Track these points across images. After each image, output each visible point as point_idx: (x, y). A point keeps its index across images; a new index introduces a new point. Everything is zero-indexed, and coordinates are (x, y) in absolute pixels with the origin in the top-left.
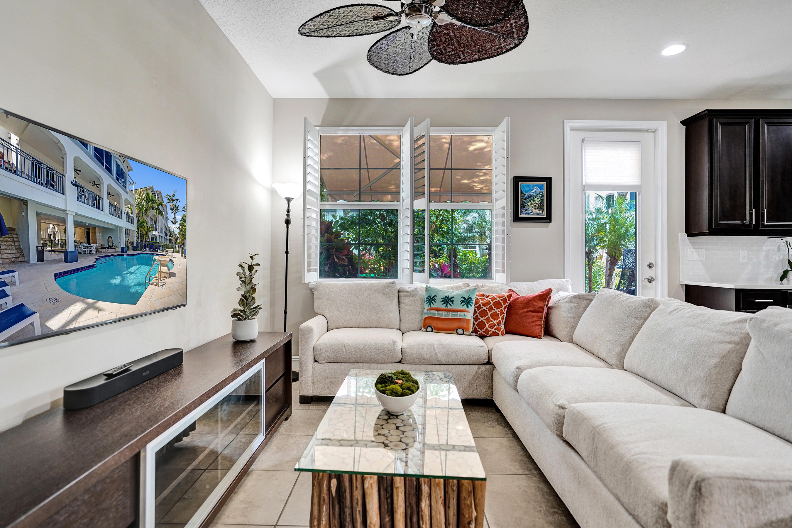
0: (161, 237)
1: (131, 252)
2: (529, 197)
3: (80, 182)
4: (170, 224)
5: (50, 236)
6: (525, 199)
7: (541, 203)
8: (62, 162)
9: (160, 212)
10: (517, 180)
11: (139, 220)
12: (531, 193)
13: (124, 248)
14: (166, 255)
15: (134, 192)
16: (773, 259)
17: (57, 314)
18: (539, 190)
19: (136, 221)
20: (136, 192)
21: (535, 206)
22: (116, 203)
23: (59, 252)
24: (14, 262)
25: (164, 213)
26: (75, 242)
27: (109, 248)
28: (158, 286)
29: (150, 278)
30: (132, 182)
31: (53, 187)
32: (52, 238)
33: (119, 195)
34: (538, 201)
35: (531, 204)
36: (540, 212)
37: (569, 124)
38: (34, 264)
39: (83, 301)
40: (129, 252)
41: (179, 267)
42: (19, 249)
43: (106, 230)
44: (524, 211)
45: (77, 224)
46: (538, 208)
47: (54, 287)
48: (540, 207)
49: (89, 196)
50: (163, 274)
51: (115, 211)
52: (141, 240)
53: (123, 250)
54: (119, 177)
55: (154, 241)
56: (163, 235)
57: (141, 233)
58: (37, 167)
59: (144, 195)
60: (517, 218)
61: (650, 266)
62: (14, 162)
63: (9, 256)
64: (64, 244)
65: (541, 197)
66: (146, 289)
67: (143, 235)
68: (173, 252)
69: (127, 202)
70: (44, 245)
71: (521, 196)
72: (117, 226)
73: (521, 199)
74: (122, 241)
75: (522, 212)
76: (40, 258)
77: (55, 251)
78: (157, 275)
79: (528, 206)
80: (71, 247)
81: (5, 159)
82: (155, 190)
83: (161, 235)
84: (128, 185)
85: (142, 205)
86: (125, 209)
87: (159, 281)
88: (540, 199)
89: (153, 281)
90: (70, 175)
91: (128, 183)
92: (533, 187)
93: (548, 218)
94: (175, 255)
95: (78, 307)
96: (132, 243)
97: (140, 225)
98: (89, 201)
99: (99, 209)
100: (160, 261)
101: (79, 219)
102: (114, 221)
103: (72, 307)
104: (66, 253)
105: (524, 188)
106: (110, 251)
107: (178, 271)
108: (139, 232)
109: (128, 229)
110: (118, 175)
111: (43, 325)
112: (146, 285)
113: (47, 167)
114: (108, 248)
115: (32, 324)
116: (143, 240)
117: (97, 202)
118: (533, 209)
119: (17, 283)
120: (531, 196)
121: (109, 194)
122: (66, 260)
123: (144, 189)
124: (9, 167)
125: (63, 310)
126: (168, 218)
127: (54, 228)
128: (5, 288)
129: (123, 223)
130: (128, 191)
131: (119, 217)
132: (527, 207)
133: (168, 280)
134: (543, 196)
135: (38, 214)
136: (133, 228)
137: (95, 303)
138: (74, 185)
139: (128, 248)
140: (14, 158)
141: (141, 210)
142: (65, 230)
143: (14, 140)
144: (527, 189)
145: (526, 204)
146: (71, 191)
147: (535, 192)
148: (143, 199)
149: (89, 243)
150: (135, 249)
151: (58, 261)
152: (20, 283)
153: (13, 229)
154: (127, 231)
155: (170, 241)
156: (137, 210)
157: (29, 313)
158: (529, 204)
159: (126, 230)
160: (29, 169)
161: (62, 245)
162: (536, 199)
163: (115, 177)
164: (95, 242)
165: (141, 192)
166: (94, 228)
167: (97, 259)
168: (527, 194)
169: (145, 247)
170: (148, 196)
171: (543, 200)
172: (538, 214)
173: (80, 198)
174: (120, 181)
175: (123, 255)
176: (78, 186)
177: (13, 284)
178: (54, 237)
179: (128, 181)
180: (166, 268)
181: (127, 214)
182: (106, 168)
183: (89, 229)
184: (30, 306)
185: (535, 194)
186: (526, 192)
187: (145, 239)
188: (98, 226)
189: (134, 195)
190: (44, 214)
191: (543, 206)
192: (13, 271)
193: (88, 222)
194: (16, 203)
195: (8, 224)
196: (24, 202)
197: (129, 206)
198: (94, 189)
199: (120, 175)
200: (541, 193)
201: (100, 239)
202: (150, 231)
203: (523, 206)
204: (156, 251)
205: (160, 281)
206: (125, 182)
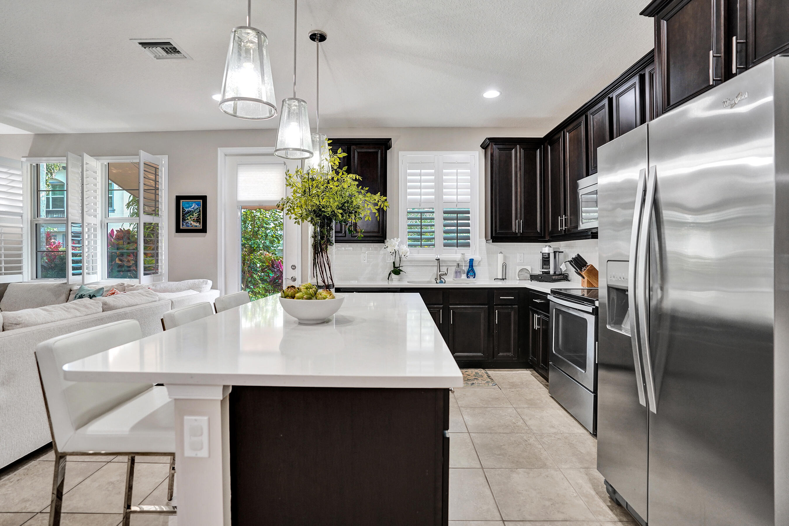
2: (188, 212)
6: (186, 214)
7: (198, 217)
10: (179, 199)
12: (190, 209)
16: (388, 262)
18: (197, 207)
21: (194, 219)
34: (196, 215)
35: (191, 218)
36: (198, 224)
37: (221, 152)
44: (185, 223)
46: (195, 221)
48: (198, 221)
60: (179, 230)
61: (293, 267)
65: (198, 212)
71: (182, 212)
73: (182, 214)
75: (182, 225)
79: (188, 219)
88: (197, 214)
92: (192, 204)
93: (204, 230)
105: (184, 205)
118: (192, 222)
120: (190, 211)
132: (187, 221)
134: (200, 211)
144: (187, 206)
145: (187, 218)
147: (193, 208)
158: (189, 218)
162: (194, 214)
168: (187, 210)
171: (200, 214)
172: (196, 226)
185: (193, 210)
186: (186, 208)
191: (200, 219)
200: (199, 209)
203: (184, 220)
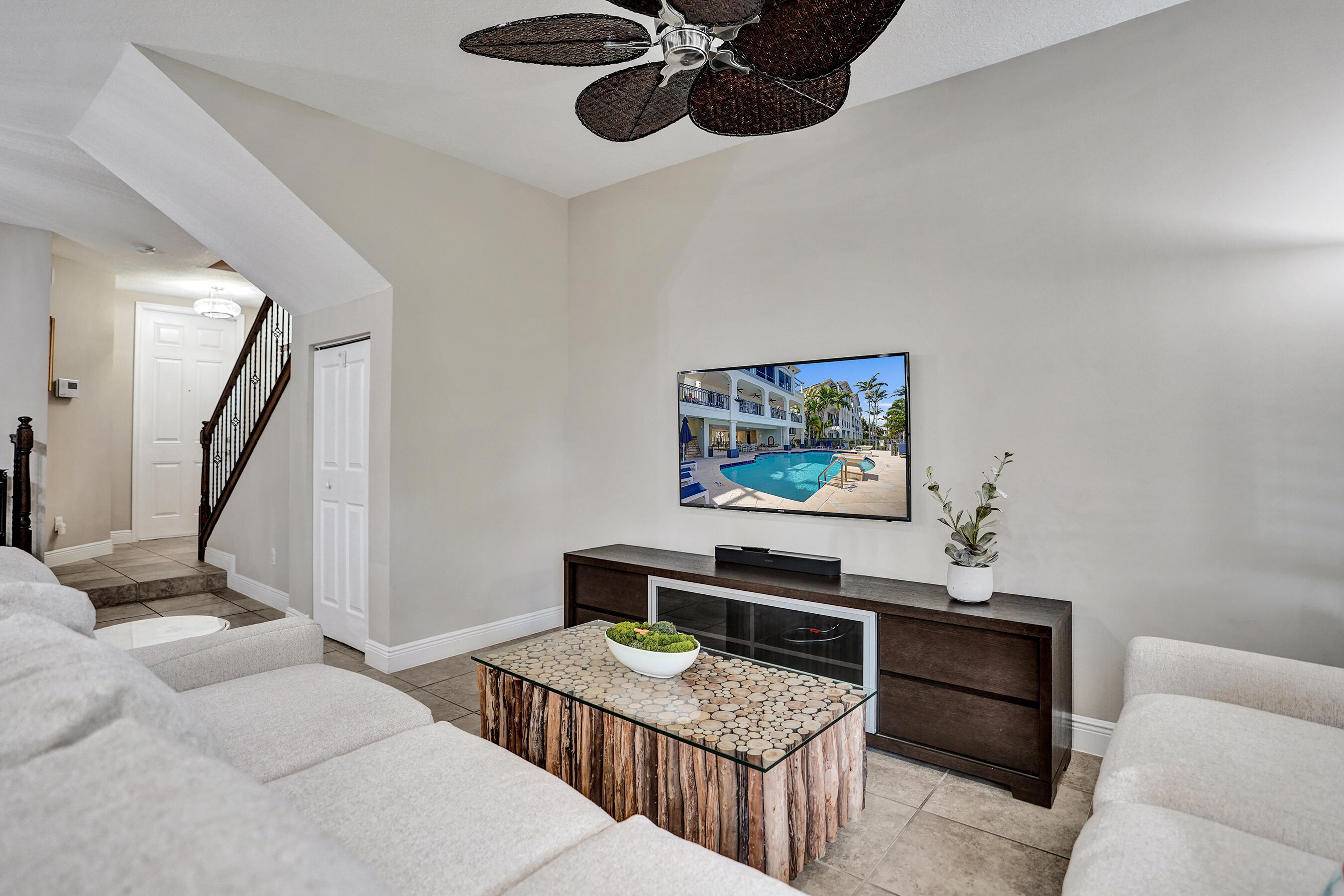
0: (846, 433)
1: (798, 449)
3: (742, 397)
4: (866, 416)
5: (718, 439)
8: (728, 387)
9: (846, 404)
11: (809, 417)
13: (787, 446)
14: (856, 453)
15: (802, 392)
17: (721, 494)
19: (804, 419)
20: (805, 392)
22: (778, 407)
23: (724, 450)
24: (695, 457)
25: (852, 405)
26: (737, 442)
27: (772, 446)
28: (842, 487)
29: (827, 478)
30: (799, 383)
31: (721, 407)
32: (719, 440)
33: (782, 399)
38: (706, 458)
39: (742, 489)
40: (793, 450)
41: (887, 469)
42: (698, 449)
43: (765, 431)
45: (738, 429)
47: (720, 475)
49: (750, 406)
50: (851, 476)
51: (777, 414)
52: (812, 438)
53: (786, 448)
54: (783, 382)
55: (834, 437)
56: (852, 430)
57: (812, 431)
58: (711, 395)
59: (817, 392)
62: (698, 398)
63: (693, 453)
64: (727, 445)
66: (819, 488)
67: (816, 433)
68: (872, 449)
69: (792, 403)
70: (714, 445)
72: (780, 427)
74: (787, 439)
76: (711, 454)
77: (721, 450)
78: (839, 475)
80: (733, 446)
81: (693, 397)
82: (835, 382)
83: (846, 429)
84: (794, 387)
85: (814, 403)
86: (788, 410)
87: (842, 482)
89: (832, 481)
90: (734, 394)
91: (793, 385)
94: (875, 452)
95: (738, 492)
96: (799, 441)
97: (810, 422)
98: (750, 410)
99: (760, 415)
100: (845, 460)
101: (740, 425)
102: (777, 422)
103: (732, 491)
104: (729, 451)
106: (770, 449)
107: (882, 473)
108: (810, 430)
109: (793, 428)
110: (781, 382)
111: (711, 500)
112: (820, 485)
113: (717, 394)
114: (769, 447)
115: (704, 497)
116: (815, 437)
117: (758, 410)
119: (696, 470)
121: (770, 400)
122: (729, 456)
123: (816, 386)
124: (694, 401)
125: (726, 492)
126: (860, 409)
127: (721, 434)
128: (691, 472)
129: (788, 423)
130: (794, 392)
131: (782, 418)
133: (860, 483)
135: (710, 426)
136: (802, 426)
137: (754, 492)
138: (737, 401)
139: (794, 446)
140: (697, 395)
141: (811, 407)
142: (729, 434)
143: (698, 384)
146: (734, 406)
148: (816, 396)
149: (749, 442)
150: (801, 447)
151: (724, 457)
152: (698, 469)
153: (696, 437)
154: (792, 431)
155: (866, 436)
156: (806, 408)
157: (703, 489)
159: (790, 429)
160: (705, 398)
161: (726, 446)
163: (778, 384)
164: (755, 442)
165: (812, 390)
166: (754, 431)
167: (756, 456)
169: (818, 444)
170: (824, 392)
173: (741, 410)
174: (783, 386)
175: (787, 453)
176: (740, 401)
177: (694, 470)
178: (721, 440)
179: (793, 383)
180: (858, 468)
181: (793, 414)
182: (768, 379)
183: (749, 432)
184: (703, 485)
187: (819, 436)
188: (758, 429)
189: (801, 394)
190: (714, 425)
192: (694, 462)
193: (748, 427)
194: (698, 421)
195: (693, 434)
196: (702, 419)
197: (795, 406)
198: (756, 400)
199: (785, 381)
201: (760, 439)
202: (826, 427)
204: (837, 448)
205: (844, 483)
206: (790, 385)
